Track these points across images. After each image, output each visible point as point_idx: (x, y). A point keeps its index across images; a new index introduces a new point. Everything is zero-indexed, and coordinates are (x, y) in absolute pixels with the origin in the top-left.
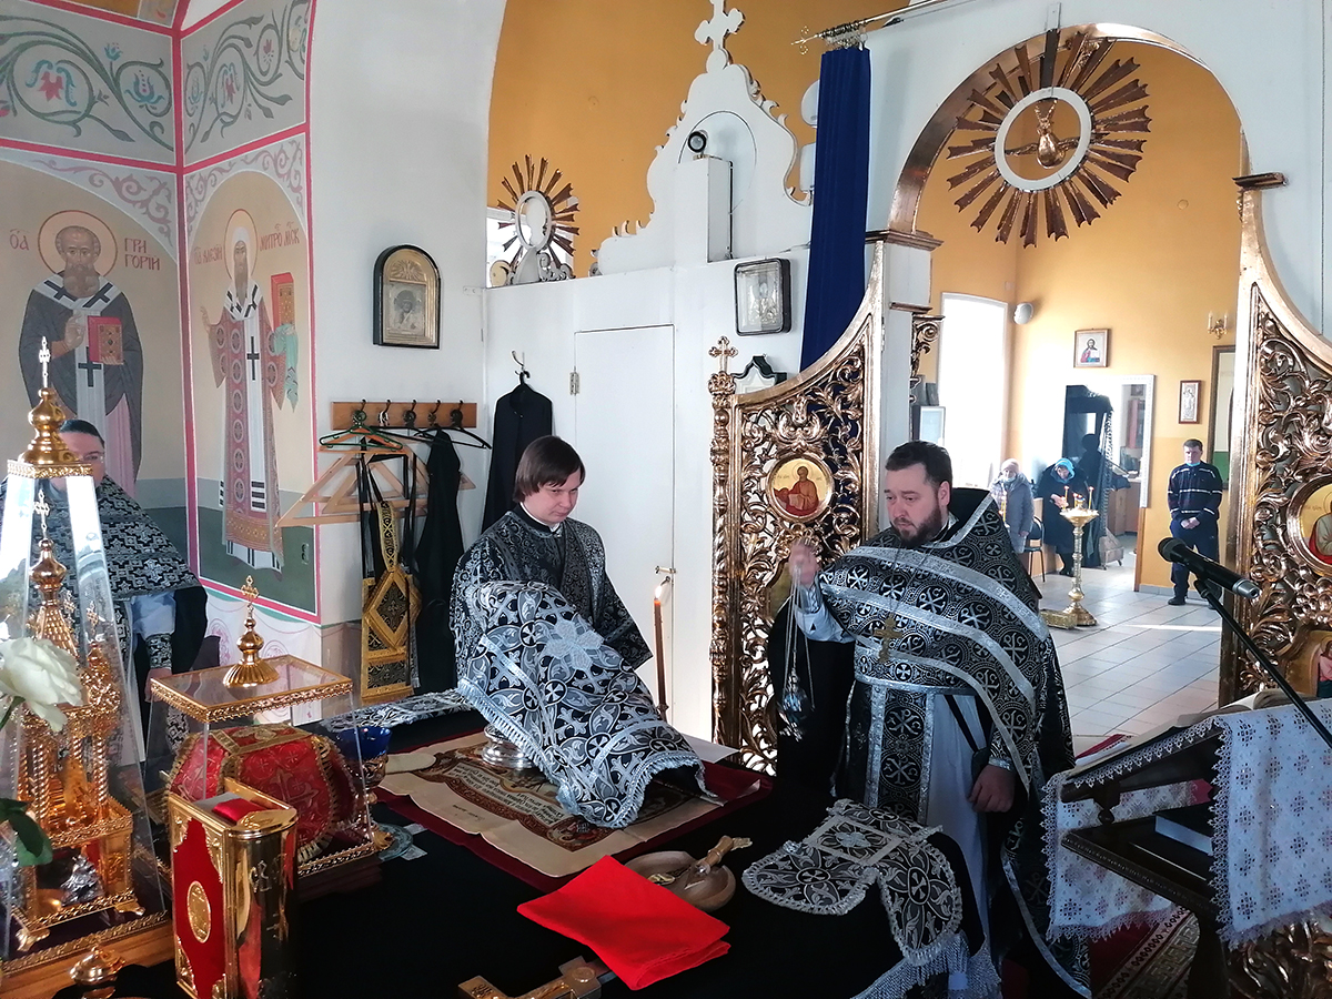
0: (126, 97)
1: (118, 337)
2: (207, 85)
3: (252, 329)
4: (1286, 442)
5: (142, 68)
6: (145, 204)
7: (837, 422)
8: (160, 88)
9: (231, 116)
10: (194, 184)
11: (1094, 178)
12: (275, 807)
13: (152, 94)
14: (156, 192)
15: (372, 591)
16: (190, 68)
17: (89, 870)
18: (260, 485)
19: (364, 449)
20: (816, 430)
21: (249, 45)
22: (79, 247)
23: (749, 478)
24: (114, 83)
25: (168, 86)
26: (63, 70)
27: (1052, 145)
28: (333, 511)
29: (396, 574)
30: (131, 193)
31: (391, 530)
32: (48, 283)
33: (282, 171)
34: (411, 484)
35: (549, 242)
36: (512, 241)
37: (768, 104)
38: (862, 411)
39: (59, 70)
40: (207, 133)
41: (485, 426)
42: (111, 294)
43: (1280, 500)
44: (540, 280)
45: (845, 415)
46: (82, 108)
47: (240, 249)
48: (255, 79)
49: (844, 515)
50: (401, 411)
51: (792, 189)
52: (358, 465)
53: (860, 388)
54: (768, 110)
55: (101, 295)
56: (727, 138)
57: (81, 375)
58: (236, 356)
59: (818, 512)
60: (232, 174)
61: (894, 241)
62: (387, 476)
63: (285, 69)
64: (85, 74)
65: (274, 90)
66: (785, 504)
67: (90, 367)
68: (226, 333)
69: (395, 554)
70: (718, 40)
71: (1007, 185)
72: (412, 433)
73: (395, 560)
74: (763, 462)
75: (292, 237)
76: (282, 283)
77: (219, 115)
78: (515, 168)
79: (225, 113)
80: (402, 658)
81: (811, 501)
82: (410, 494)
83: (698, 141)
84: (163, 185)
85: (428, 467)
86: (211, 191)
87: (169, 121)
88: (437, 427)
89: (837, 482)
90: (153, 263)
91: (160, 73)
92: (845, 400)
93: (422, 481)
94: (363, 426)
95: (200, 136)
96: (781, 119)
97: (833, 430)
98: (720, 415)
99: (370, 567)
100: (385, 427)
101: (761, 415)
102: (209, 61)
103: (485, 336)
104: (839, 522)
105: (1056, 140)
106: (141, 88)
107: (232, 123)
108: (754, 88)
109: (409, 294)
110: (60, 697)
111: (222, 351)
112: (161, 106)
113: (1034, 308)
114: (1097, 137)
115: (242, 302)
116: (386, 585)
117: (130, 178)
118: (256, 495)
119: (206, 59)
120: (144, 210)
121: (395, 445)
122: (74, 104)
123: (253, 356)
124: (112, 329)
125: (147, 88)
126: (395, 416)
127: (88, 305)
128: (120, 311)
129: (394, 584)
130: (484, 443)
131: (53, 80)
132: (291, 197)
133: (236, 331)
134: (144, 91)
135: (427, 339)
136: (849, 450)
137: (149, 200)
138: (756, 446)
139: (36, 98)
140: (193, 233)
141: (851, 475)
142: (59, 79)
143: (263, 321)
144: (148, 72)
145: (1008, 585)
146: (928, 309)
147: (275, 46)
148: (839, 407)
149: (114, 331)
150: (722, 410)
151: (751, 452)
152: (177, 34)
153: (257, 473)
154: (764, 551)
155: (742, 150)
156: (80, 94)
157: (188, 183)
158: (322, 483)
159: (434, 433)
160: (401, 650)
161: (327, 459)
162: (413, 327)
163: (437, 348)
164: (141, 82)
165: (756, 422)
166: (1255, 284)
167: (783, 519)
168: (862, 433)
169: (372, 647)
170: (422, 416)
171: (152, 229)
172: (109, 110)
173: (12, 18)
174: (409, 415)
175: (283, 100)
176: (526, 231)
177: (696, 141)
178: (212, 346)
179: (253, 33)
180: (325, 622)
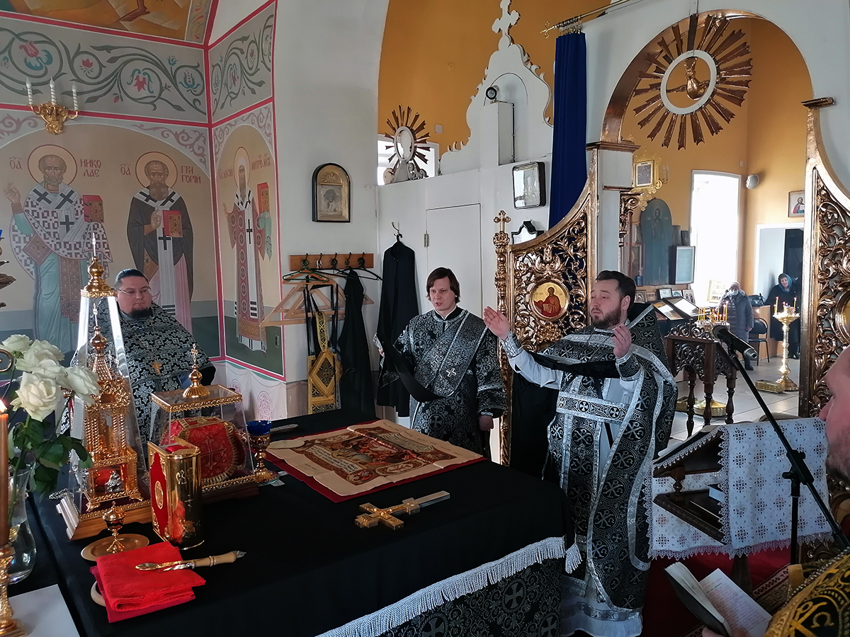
0: (180, 86)
1: (179, 222)
2: (222, 77)
3: (248, 215)
4: (834, 266)
5: (188, 69)
6: (192, 146)
7: (571, 260)
8: (198, 80)
9: (235, 94)
10: (217, 133)
11: (719, 105)
12: (192, 447)
13: (194, 83)
14: (197, 139)
15: (313, 363)
16: (214, 67)
17: (117, 478)
18: (255, 303)
19: (308, 281)
20: (558, 265)
21: (242, 53)
22: (157, 172)
23: (519, 295)
24: (173, 79)
25: (203, 79)
26: (147, 74)
27: (695, 86)
28: (291, 317)
29: (327, 353)
30: (184, 140)
31: (324, 328)
32: (141, 193)
33: (261, 125)
34: (335, 302)
35: (413, 156)
36: (393, 156)
37: (534, 67)
38: (586, 253)
39: (144, 74)
40: (223, 104)
41: (378, 268)
42: (175, 198)
43: (831, 303)
44: (409, 179)
45: (575, 256)
46: (156, 94)
47: (242, 170)
48: (247, 72)
49: (576, 317)
50: (329, 259)
51: (548, 118)
52: (304, 291)
53: (584, 239)
54: (534, 71)
55: (169, 198)
56: (511, 89)
57: (160, 243)
58: (241, 231)
59: (561, 314)
60: (236, 127)
61: (605, 148)
62: (322, 298)
63: (261, 66)
64: (157, 75)
65: (255, 79)
66: (540, 310)
67: (165, 239)
68: (236, 217)
69: (326, 341)
70: (505, 30)
71: (668, 112)
72: (336, 272)
73: (326, 345)
74: (527, 285)
75: (267, 162)
76: (263, 188)
77: (229, 93)
78: (394, 113)
79: (231, 92)
80: (332, 402)
81: (557, 308)
82: (335, 307)
83: (492, 92)
84: (201, 135)
85: (345, 291)
86: (226, 137)
87: (203, 98)
88: (350, 268)
89: (571, 296)
90: (197, 179)
91: (198, 71)
92: (575, 246)
93: (342, 300)
94: (308, 269)
95: (220, 106)
96: (542, 76)
97: (569, 265)
98: (500, 258)
99: (312, 349)
100: (320, 269)
101: (525, 257)
102: (223, 62)
103: (378, 214)
104: (573, 320)
105: (697, 82)
106: (188, 80)
107: (235, 98)
108: (526, 58)
109: (332, 191)
110: (89, 391)
111: (234, 228)
112: (199, 90)
113: (760, 178)
114: (722, 80)
115: (243, 200)
116: (321, 360)
117: (183, 132)
118: (252, 309)
119: (221, 61)
120: (191, 149)
121: (325, 279)
122: (152, 92)
123: (249, 231)
124: (176, 218)
125: (191, 80)
126: (326, 263)
127: (163, 204)
128: (180, 207)
129: (326, 359)
130: (378, 277)
131: (141, 80)
132: (266, 139)
133: (240, 216)
134: (190, 82)
135: (343, 217)
136: (579, 277)
137: (193, 144)
138: (522, 275)
139: (132, 90)
140: (218, 162)
141: (581, 292)
142: (144, 79)
143: (254, 210)
144: (191, 71)
145: (656, 353)
146: (631, 189)
147: (256, 53)
148: (572, 251)
149: (177, 218)
150: (501, 255)
151: (520, 279)
152: (206, 48)
153: (253, 297)
154: (528, 338)
155: (519, 96)
156: (155, 87)
157: (215, 132)
158: (284, 301)
159: (348, 272)
160: (332, 397)
161: (288, 288)
162: (335, 210)
163: (349, 222)
164: (188, 77)
165: (523, 261)
166: (815, 168)
167: (540, 319)
168: (586, 266)
169: (314, 395)
170: (341, 263)
171: (195, 160)
172: (171, 94)
173: (119, 47)
174: (334, 262)
175: (260, 84)
176: (401, 150)
177: (491, 92)
178: (229, 225)
179: (244, 45)
180: (288, 381)
